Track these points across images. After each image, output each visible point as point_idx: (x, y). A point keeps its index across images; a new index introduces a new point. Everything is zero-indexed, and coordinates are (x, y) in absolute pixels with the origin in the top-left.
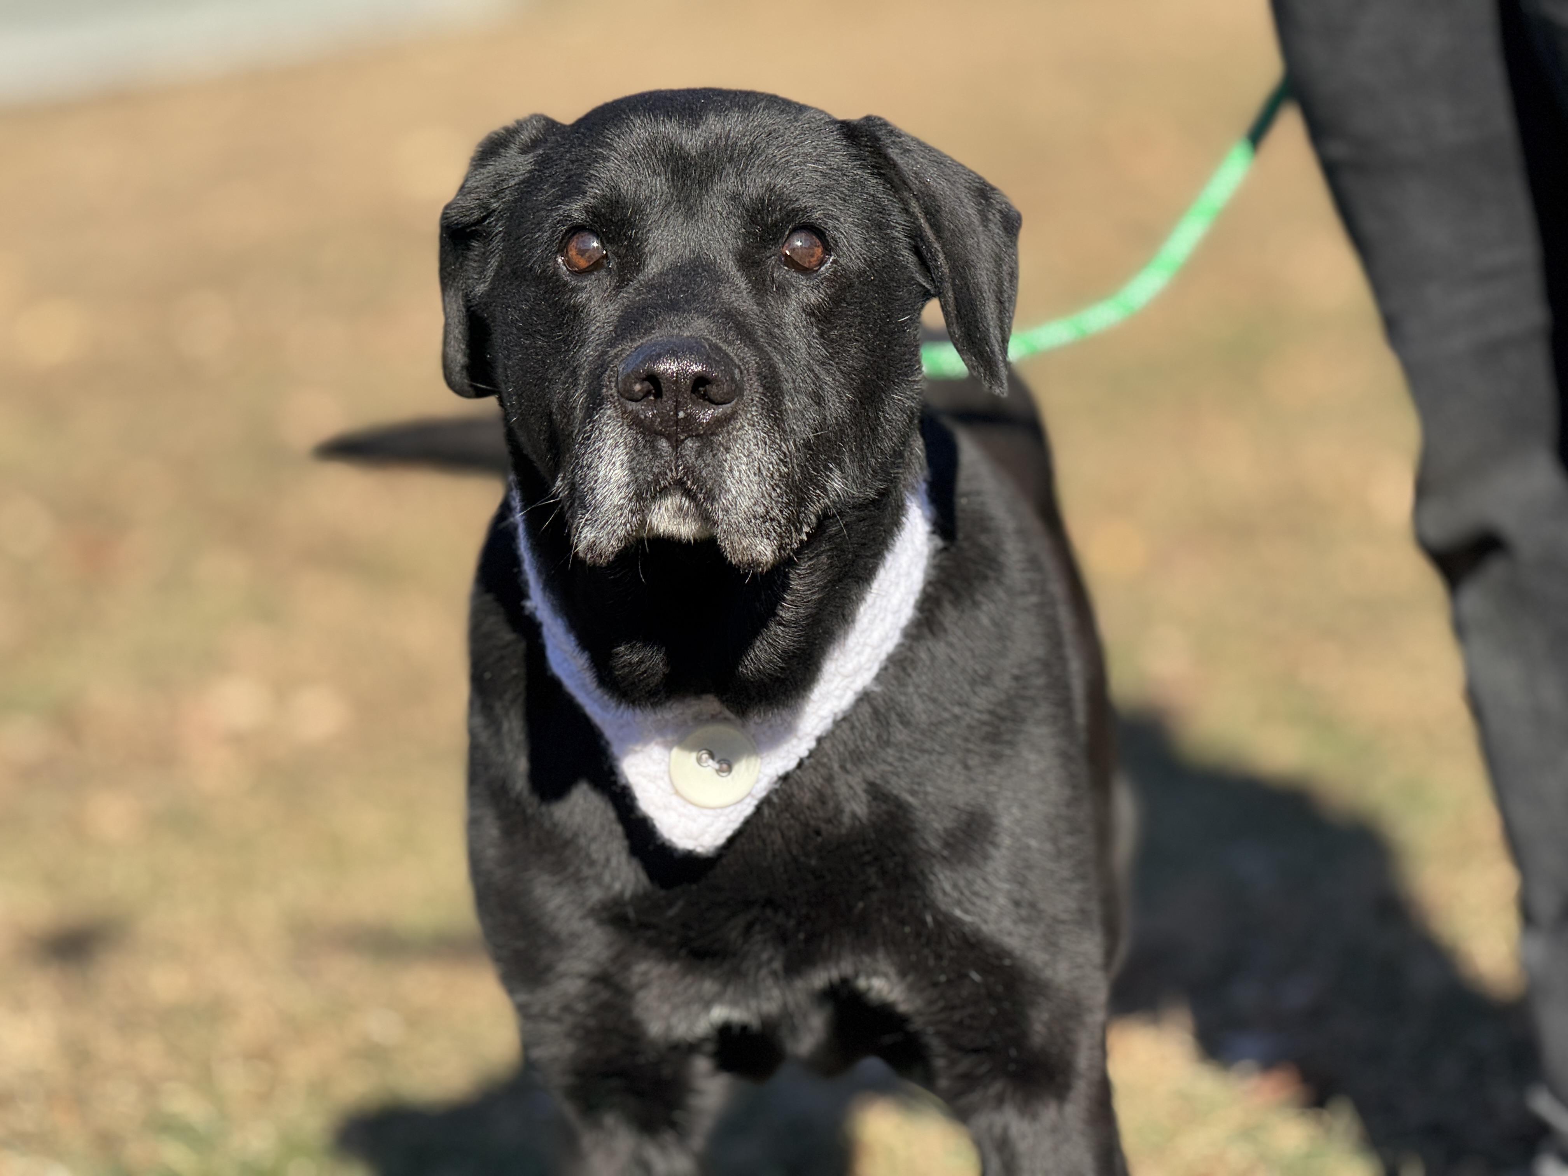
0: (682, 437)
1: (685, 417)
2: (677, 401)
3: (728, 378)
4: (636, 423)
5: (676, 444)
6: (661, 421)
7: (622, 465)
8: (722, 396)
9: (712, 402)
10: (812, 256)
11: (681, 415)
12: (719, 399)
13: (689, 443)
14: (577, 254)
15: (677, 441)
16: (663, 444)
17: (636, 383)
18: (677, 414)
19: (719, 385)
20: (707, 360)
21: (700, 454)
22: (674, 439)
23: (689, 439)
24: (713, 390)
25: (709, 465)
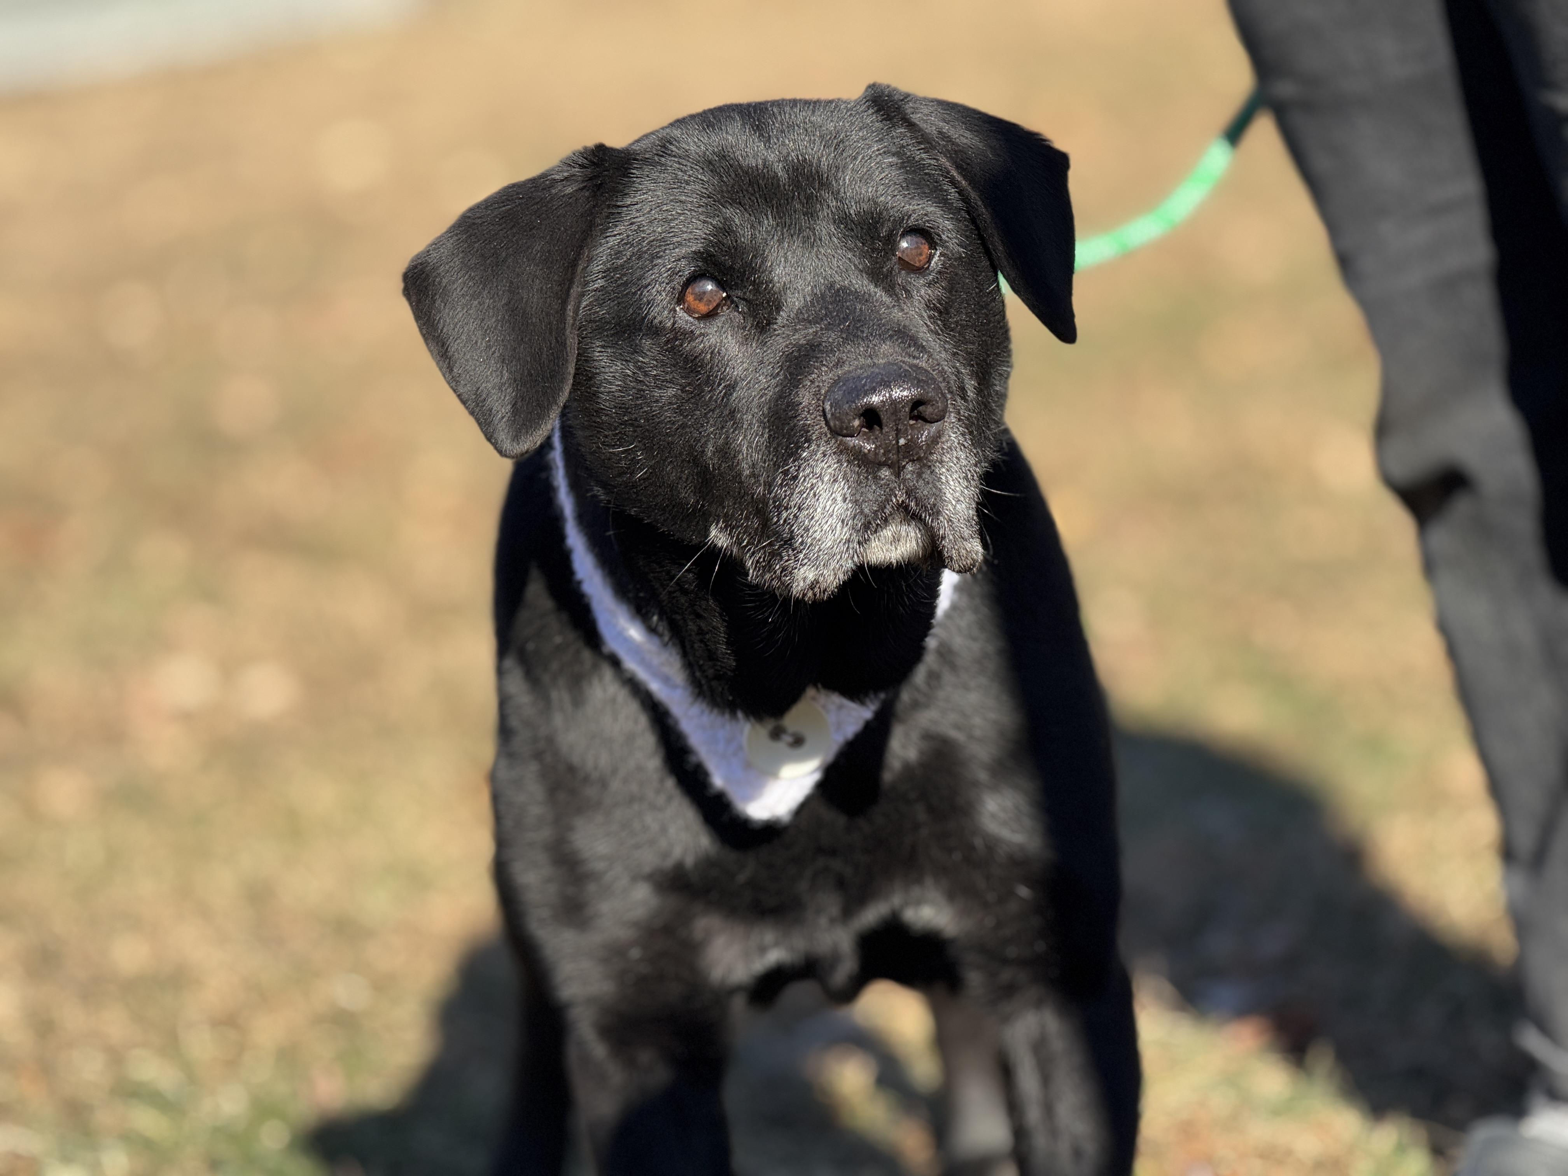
0: (903, 464)
1: (906, 444)
2: (897, 429)
3: (940, 396)
4: (859, 459)
5: (898, 470)
6: (885, 452)
7: (845, 500)
8: (938, 414)
9: (926, 421)
10: (921, 254)
11: (902, 442)
12: (936, 417)
13: (910, 467)
14: (695, 300)
15: (899, 467)
16: (885, 473)
17: (854, 419)
18: (898, 442)
19: (933, 405)
20: (919, 383)
21: (920, 475)
22: (897, 466)
23: (910, 463)
24: (927, 410)
25: (928, 483)
